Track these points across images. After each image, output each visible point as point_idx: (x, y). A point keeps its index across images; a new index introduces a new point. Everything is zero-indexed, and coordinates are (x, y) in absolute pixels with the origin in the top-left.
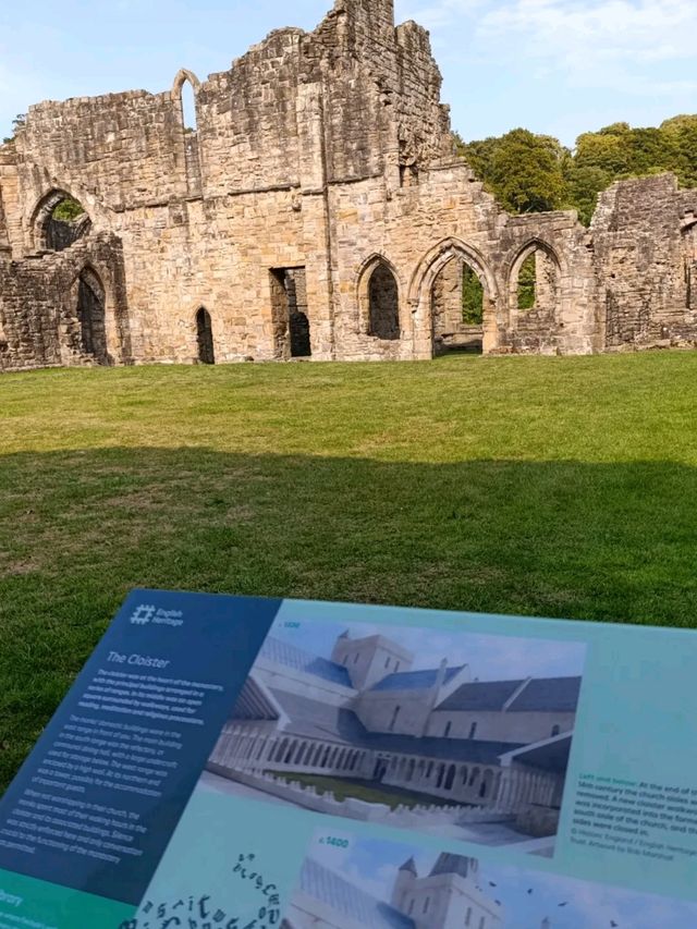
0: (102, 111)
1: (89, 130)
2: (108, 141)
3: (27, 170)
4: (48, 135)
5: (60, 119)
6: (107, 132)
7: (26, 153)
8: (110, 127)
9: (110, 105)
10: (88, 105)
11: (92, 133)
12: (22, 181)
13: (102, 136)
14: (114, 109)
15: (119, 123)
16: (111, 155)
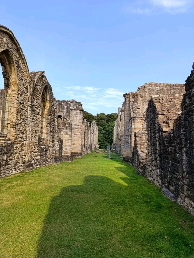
0: (175, 87)
1: (169, 92)
2: (176, 95)
3: (146, 100)
4: (153, 91)
5: (159, 88)
6: (176, 93)
7: (143, 95)
8: (178, 92)
9: (178, 86)
10: (170, 85)
11: (170, 93)
12: (143, 103)
13: (174, 94)
14: (180, 88)
15: (181, 91)
16: (177, 99)
